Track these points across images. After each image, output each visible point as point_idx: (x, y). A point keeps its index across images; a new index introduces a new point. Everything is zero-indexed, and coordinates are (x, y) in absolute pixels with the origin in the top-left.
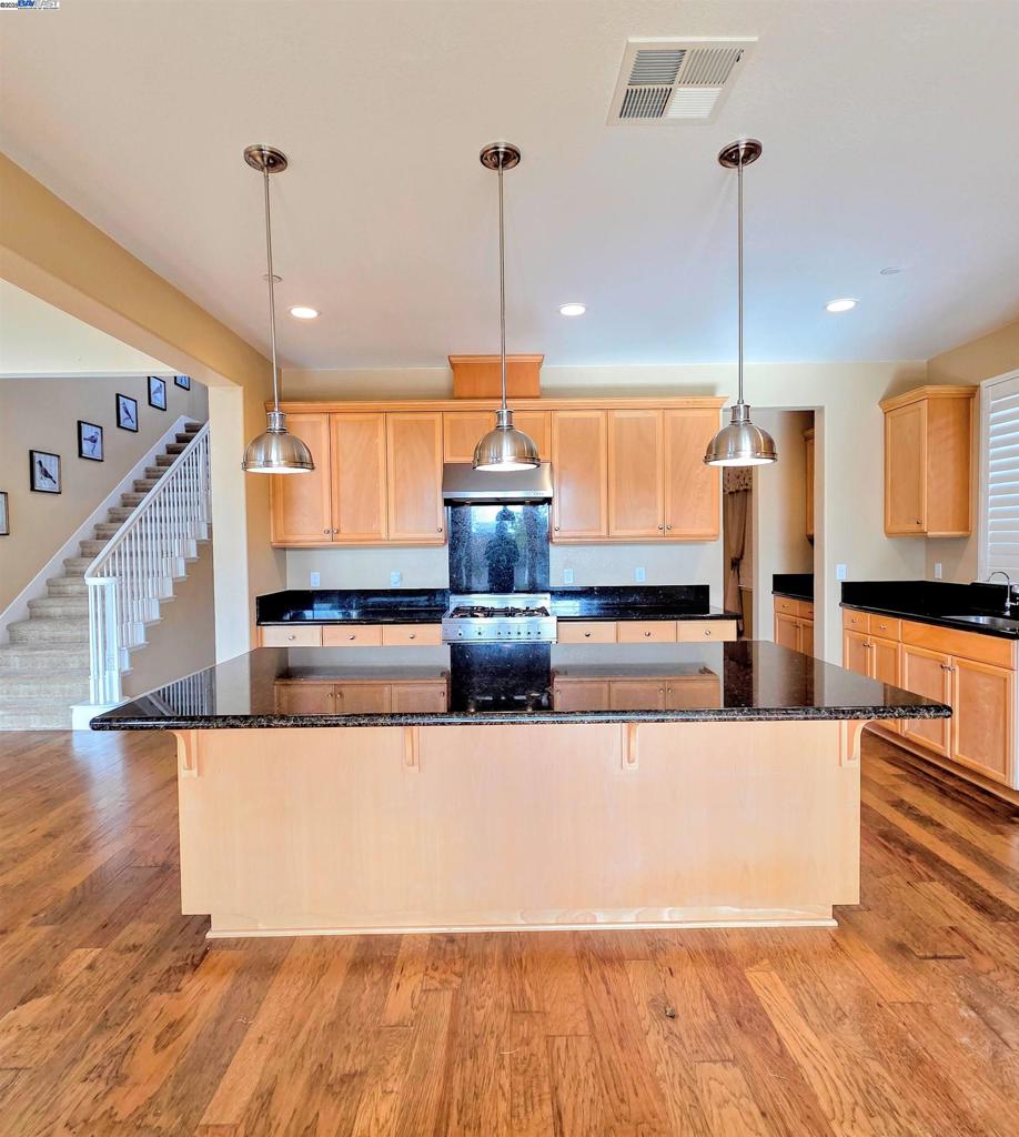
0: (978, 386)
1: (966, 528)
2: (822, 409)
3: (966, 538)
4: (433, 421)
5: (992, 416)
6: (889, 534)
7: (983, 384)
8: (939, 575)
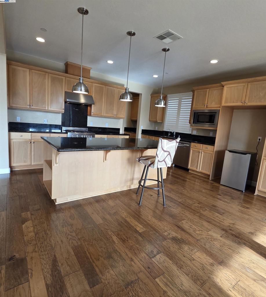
0: (167, 96)
1: (163, 121)
2: (141, 94)
3: (162, 123)
4: (63, 79)
5: (169, 101)
6: (150, 121)
7: (168, 95)
8: (156, 129)
